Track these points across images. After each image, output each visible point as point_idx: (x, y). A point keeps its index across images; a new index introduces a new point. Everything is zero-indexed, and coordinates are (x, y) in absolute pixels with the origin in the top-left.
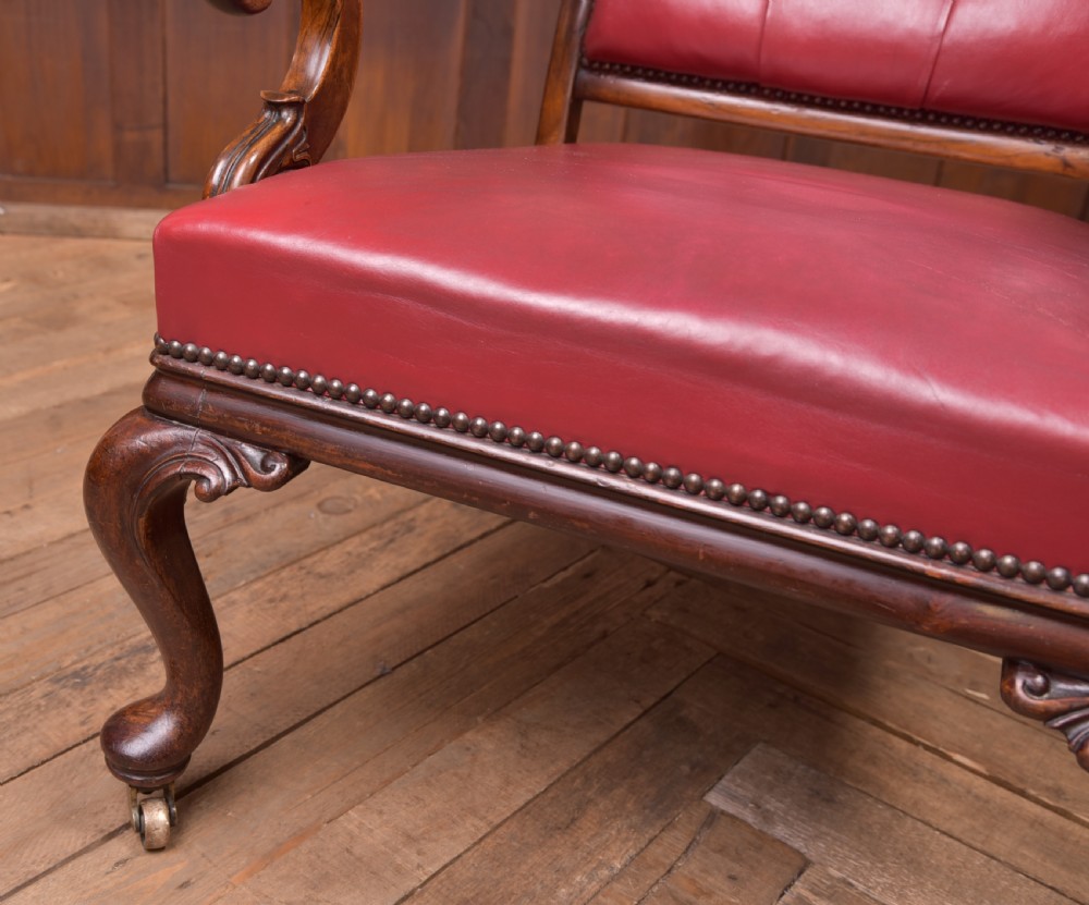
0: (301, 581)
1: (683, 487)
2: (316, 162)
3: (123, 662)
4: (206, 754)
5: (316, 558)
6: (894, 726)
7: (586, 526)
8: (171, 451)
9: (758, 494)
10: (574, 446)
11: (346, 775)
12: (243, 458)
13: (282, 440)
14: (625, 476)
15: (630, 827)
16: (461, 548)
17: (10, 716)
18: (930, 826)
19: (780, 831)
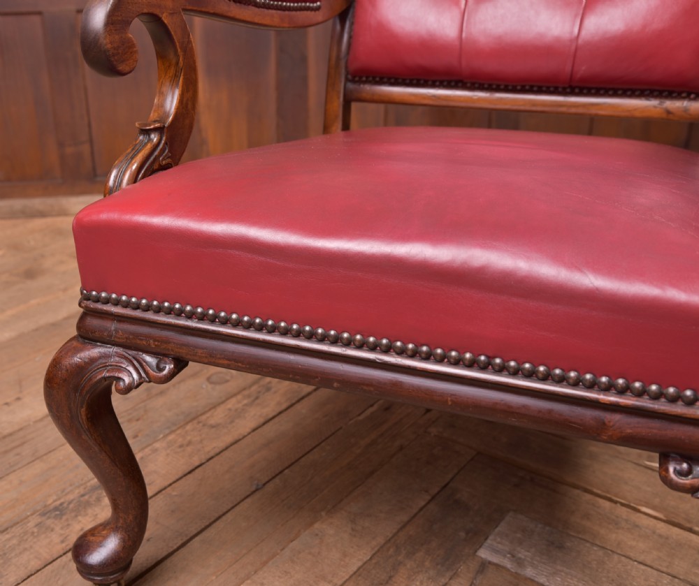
0: (200, 431)
1: (432, 357)
2: (177, 164)
3: (86, 497)
4: (144, 555)
5: (208, 415)
6: (599, 492)
7: (372, 389)
8: (97, 364)
9: (483, 358)
10: (358, 337)
11: (237, 561)
12: (144, 364)
13: (168, 350)
14: (394, 353)
15: (429, 579)
16: (302, 398)
17: (15, 541)
18: (630, 559)
19: (529, 572)
